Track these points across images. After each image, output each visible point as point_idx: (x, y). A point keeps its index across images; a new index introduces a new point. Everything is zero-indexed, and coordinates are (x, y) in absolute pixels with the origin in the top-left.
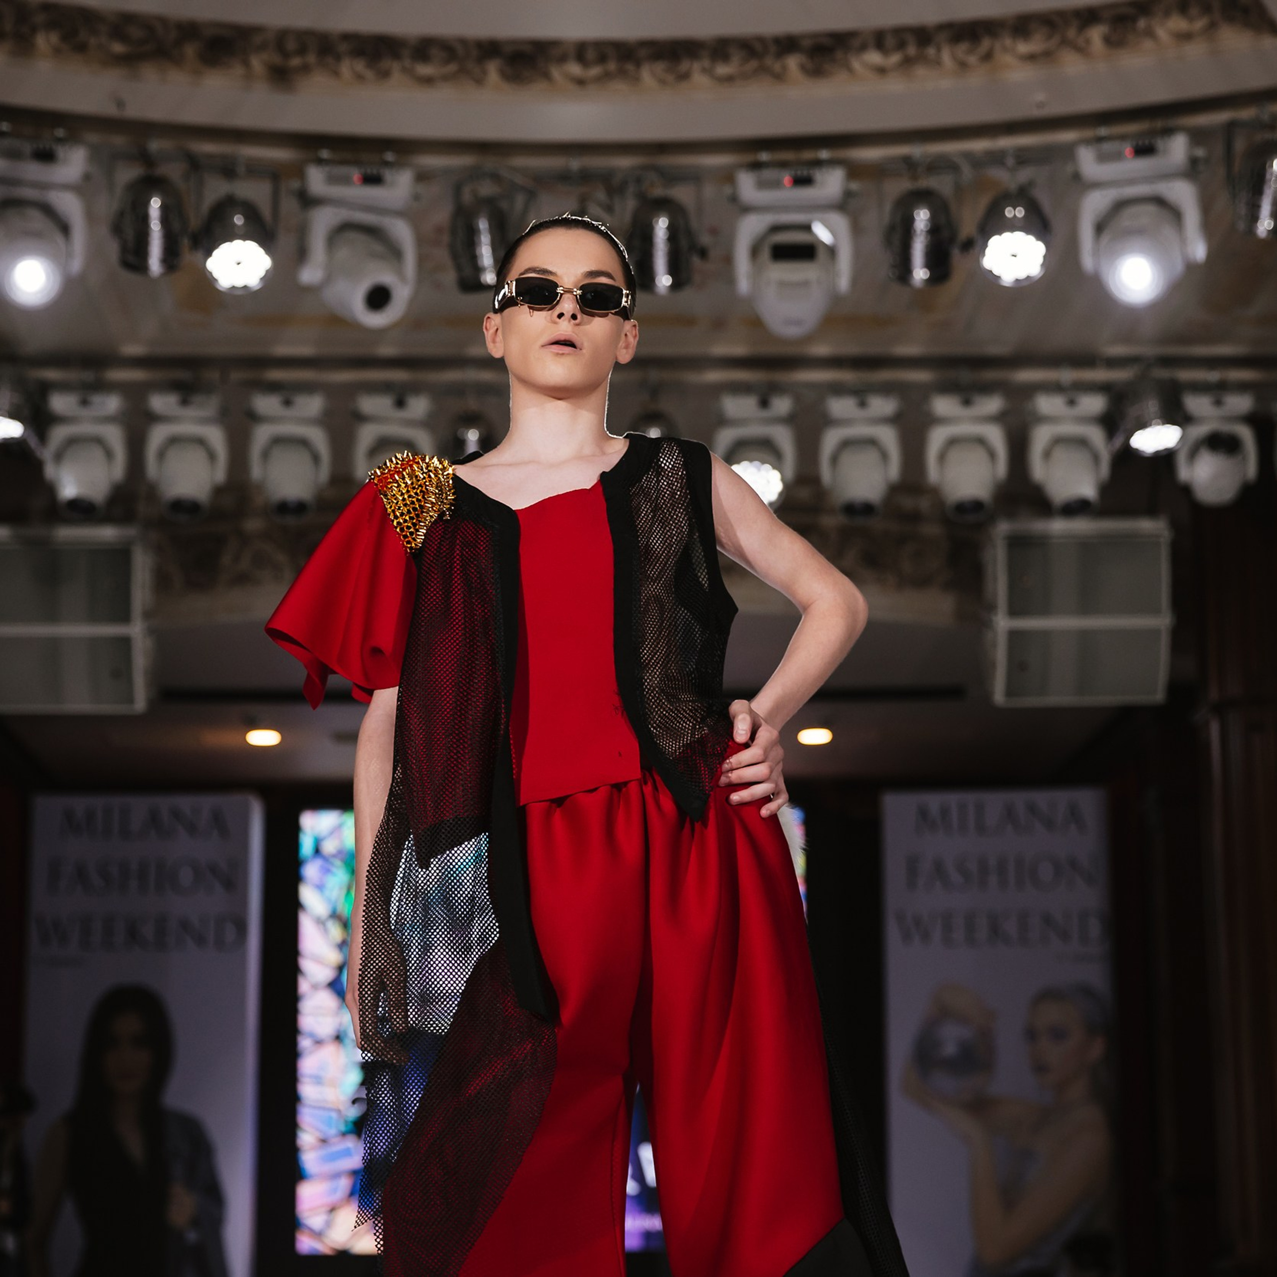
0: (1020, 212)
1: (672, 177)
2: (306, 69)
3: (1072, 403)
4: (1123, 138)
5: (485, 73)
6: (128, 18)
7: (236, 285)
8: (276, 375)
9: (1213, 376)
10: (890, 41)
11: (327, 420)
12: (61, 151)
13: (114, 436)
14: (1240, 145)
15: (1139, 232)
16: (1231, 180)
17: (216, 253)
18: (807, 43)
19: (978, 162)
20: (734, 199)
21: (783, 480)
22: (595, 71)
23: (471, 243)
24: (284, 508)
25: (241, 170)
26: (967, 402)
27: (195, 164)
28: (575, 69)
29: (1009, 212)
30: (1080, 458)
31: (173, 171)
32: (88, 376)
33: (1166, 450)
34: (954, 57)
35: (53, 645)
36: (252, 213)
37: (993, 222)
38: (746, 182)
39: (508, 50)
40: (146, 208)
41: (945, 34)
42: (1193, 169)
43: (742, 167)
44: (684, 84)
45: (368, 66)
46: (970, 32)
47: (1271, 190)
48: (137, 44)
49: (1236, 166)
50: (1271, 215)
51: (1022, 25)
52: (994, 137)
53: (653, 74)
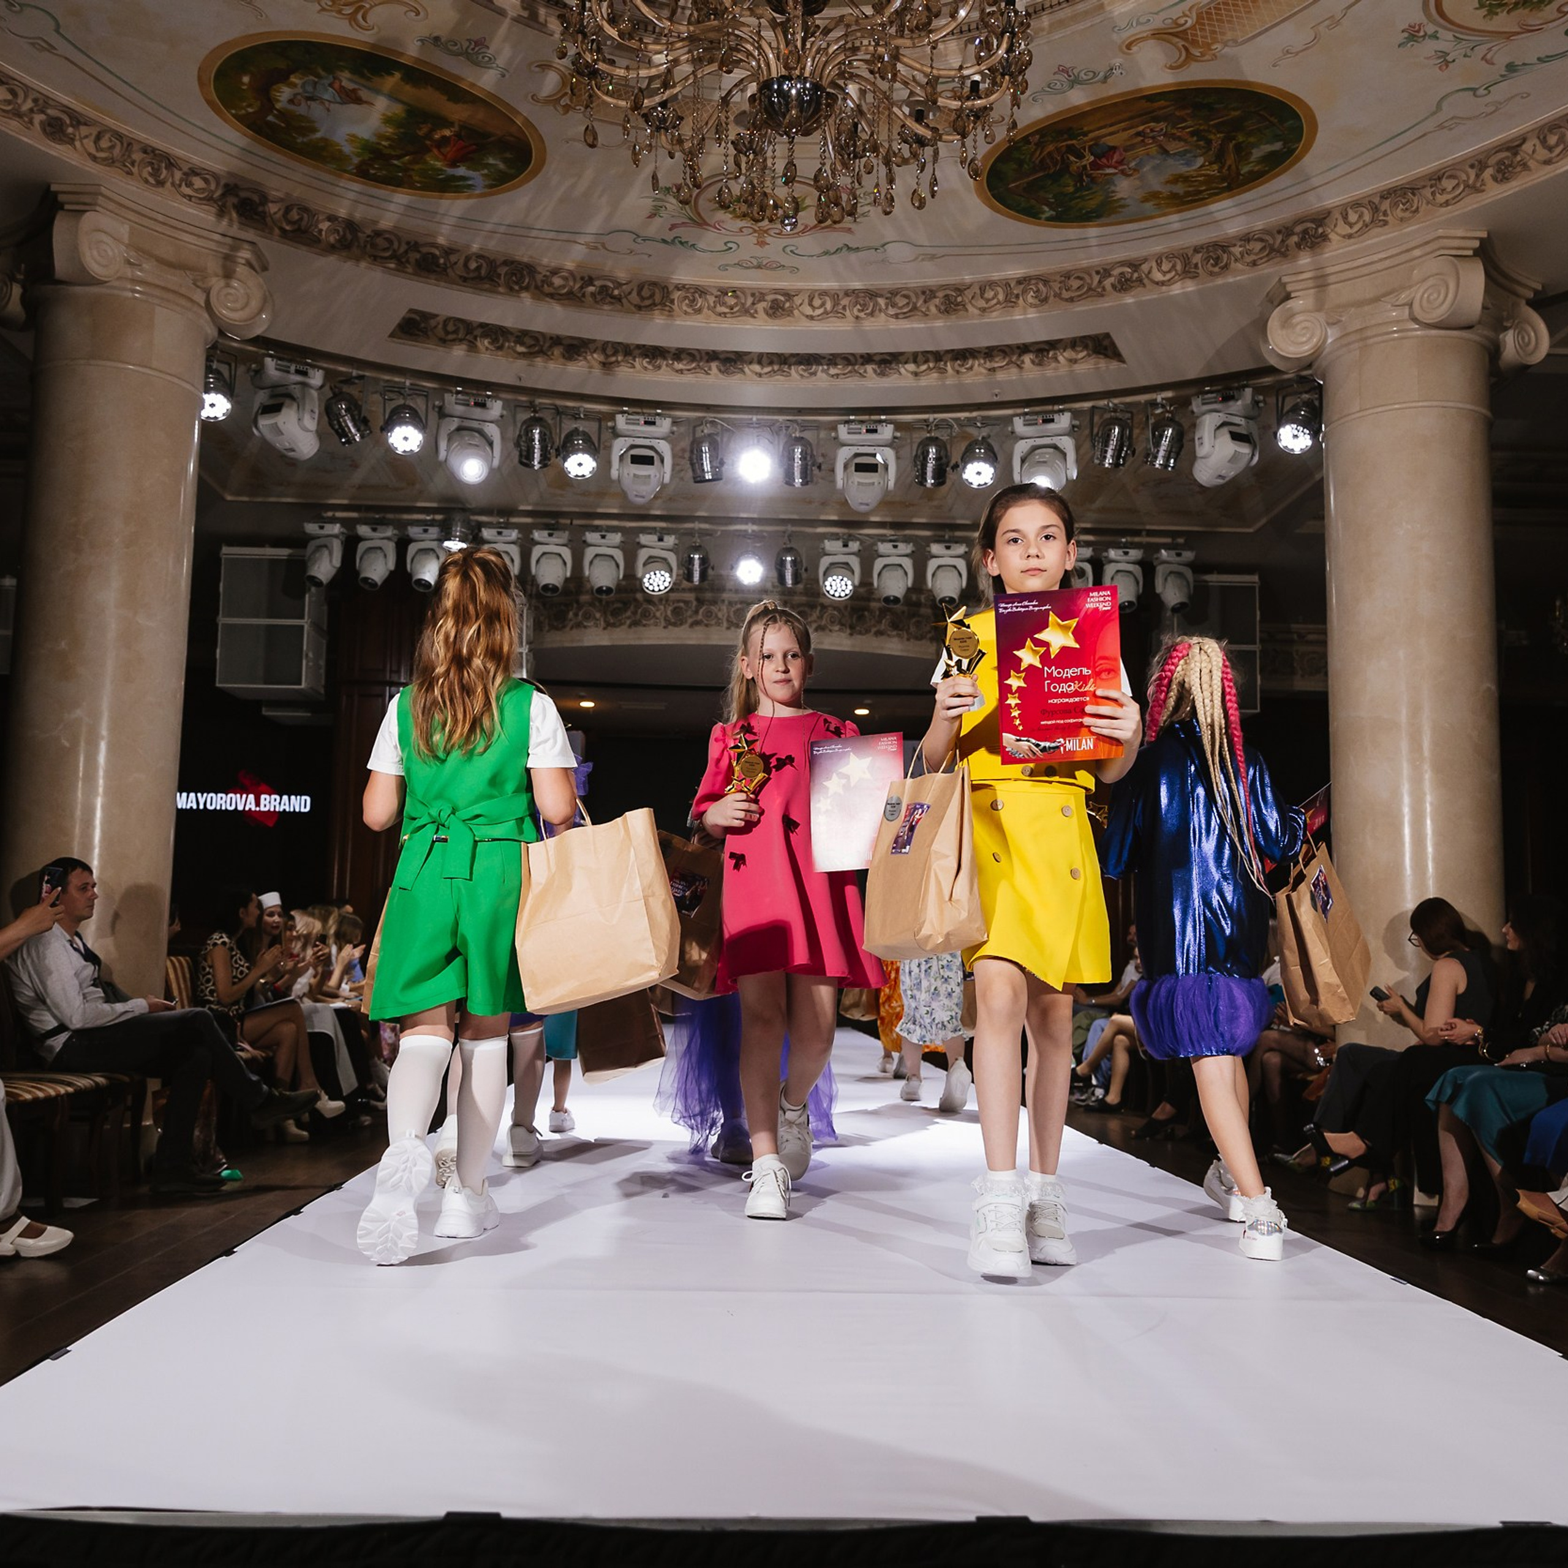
0: (982, 451)
1: (804, 427)
2: (617, 363)
4: (1037, 413)
5: (710, 369)
6: (525, 333)
7: (578, 476)
8: (597, 522)
10: (920, 358)
11: (622, 546)
12: (489, 403)
13: (515, 551)
14: (1096, 419)
15: (1045, 462)
16: (1092, 437)
17: (569, 460)
18: (877, 358)
19: (962, 424)
20: (836, 438)
21: (853, 585)
22: (768, 369)
23: (699, 457)
24: (600, 590)
25: (582, 415)
26: (948, 548)
27: (559, 412)
28: (757, 368)
29: (977, 451)
31: (547, 416)
32: (502, 520)
34: (953, 368)
36: (587, 439)
37: (968, 456)
38: (842, 430)
39: (722, 356)
40: (533, 435)
41: (950, 356)
42: (1073, 431)
43: (840, 422)
44: (814, 378)
45: (649, 363)
46: (962, 355)
47: (1113, 443)
48: (530, 347)
49: (1095, 430)
50: (1112, 457)
51: (989, 353)
52: (971, 411)
53: (797, 372)
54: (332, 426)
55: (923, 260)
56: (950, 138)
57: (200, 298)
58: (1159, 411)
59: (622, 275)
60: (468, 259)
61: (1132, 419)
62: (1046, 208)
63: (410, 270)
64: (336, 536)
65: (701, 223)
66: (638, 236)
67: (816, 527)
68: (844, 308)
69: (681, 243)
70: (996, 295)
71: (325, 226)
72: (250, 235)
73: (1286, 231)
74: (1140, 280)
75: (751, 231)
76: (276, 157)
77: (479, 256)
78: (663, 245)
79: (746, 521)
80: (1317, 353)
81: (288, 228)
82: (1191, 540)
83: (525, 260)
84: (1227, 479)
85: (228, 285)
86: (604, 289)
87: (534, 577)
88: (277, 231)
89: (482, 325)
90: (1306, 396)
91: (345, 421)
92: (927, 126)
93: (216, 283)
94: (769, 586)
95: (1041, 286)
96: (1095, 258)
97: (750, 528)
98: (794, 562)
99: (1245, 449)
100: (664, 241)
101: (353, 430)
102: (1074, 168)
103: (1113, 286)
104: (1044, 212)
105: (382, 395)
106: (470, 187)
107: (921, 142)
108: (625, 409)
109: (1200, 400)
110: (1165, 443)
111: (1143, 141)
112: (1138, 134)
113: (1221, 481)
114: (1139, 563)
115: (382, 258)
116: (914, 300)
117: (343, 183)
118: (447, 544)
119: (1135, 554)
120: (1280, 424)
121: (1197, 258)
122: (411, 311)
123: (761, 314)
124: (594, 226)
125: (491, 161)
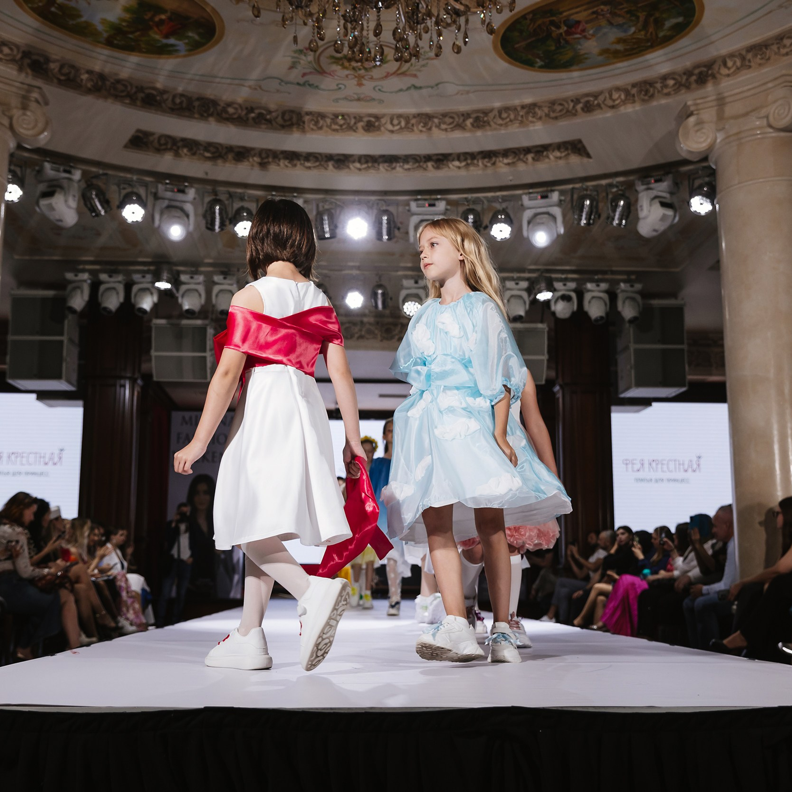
0: (503, 217)
1: (388, 203)
2: (269, 163)
3: (517, 284)
4: (537, 193)
5: (328, 166)
6: (209, 144)
7: (244, 236)
9: (563, 276)
10: (462, 158)
12: (187, 190)
13: (201, 289)
14: (575, 196)
15: (543, 223)
16: (572, 207)
17: (238, 225)
18: (434, 158)
19: (490, 200)
20: (409, 211)
22: (364, 166)
23: (322, 224)
25: (246, 198)
27: (231, 196)
28: (358, 165)
29: (500, 217)
30: (520, 302)
31: (223, 197)
32: (193, 269)
33: (548, 299)
34: (483, 164)
35: (180, 359)
36: (249, 212)
37: (494, 220)
38: (413, 205)
39: (336, 158)
40: (214, 209)
41: (480, 156)
42: (560, 203)
43: (412, 200)
44: (394, 171)
45: (289, 163)
46: (488, 155)
47: (586, 210)
48: (213, 153)
49: (574, 204)
50: (586, 219)
51: (506, 153)
52: (495, 192)
53: (384, 167)
54: (86, 205)
55: (462, 94)
56: (475, 10)
57: (6, 122)
58: (615, 190)
59: (272, 107)
60: (174, 97)
61: (598, 195)
62: (538, 60)
63: (139, 103)
64: (85, 281)
65: (321, 72)
66: (282, 81)
67: (397, 271)
68: (413, 125)
69: (310, 85)
70: (508, 116)
71: (85, 77)
72: (38, 83)
73: (688, 73)
74: (599, 105)
75: (353, 76)
76: (56, 33)
77: (182, 95)
78: (297, 87)
79: (352, 268)
80: (711, 148)
81: (62, 78)
82: (640, 276)
83: (212, 97)
84: (659, 232)
85: (24, 114)
86: (260, 115)
87: (214, 306)
88: (55, 81)
89: (184, 140)
90: (707, 179)
91: (95, 203)
92: (461, 3)
93: (17, 113)
94: (367, 311)
95: (537, 110)
96: (571, 92)
97: (355, 272)
98: (383, 294)
99: (670, 212)
100: (298, 84)
101: (100, 207)
102: (554, 35)
103: (583, 109)
104: (537, 62)
105: (118, 186)
106: (177, 51)
107: (457, 13)
108: (274, 193)
109: (640, 183)
110: (619, 210)
111: (597, 17)
112: (594, 13)
113: (655, 234)
114: (607, 292)
115: (122, 97)
116: (457, 119)
117: (99, 50)
118: (158, 284)
119: (604, 286)
120: (692, 196)
121: (634, 91)
122: (138, 131)
123: (360, 130)
124: (255, 75)
125: (190, 34)
